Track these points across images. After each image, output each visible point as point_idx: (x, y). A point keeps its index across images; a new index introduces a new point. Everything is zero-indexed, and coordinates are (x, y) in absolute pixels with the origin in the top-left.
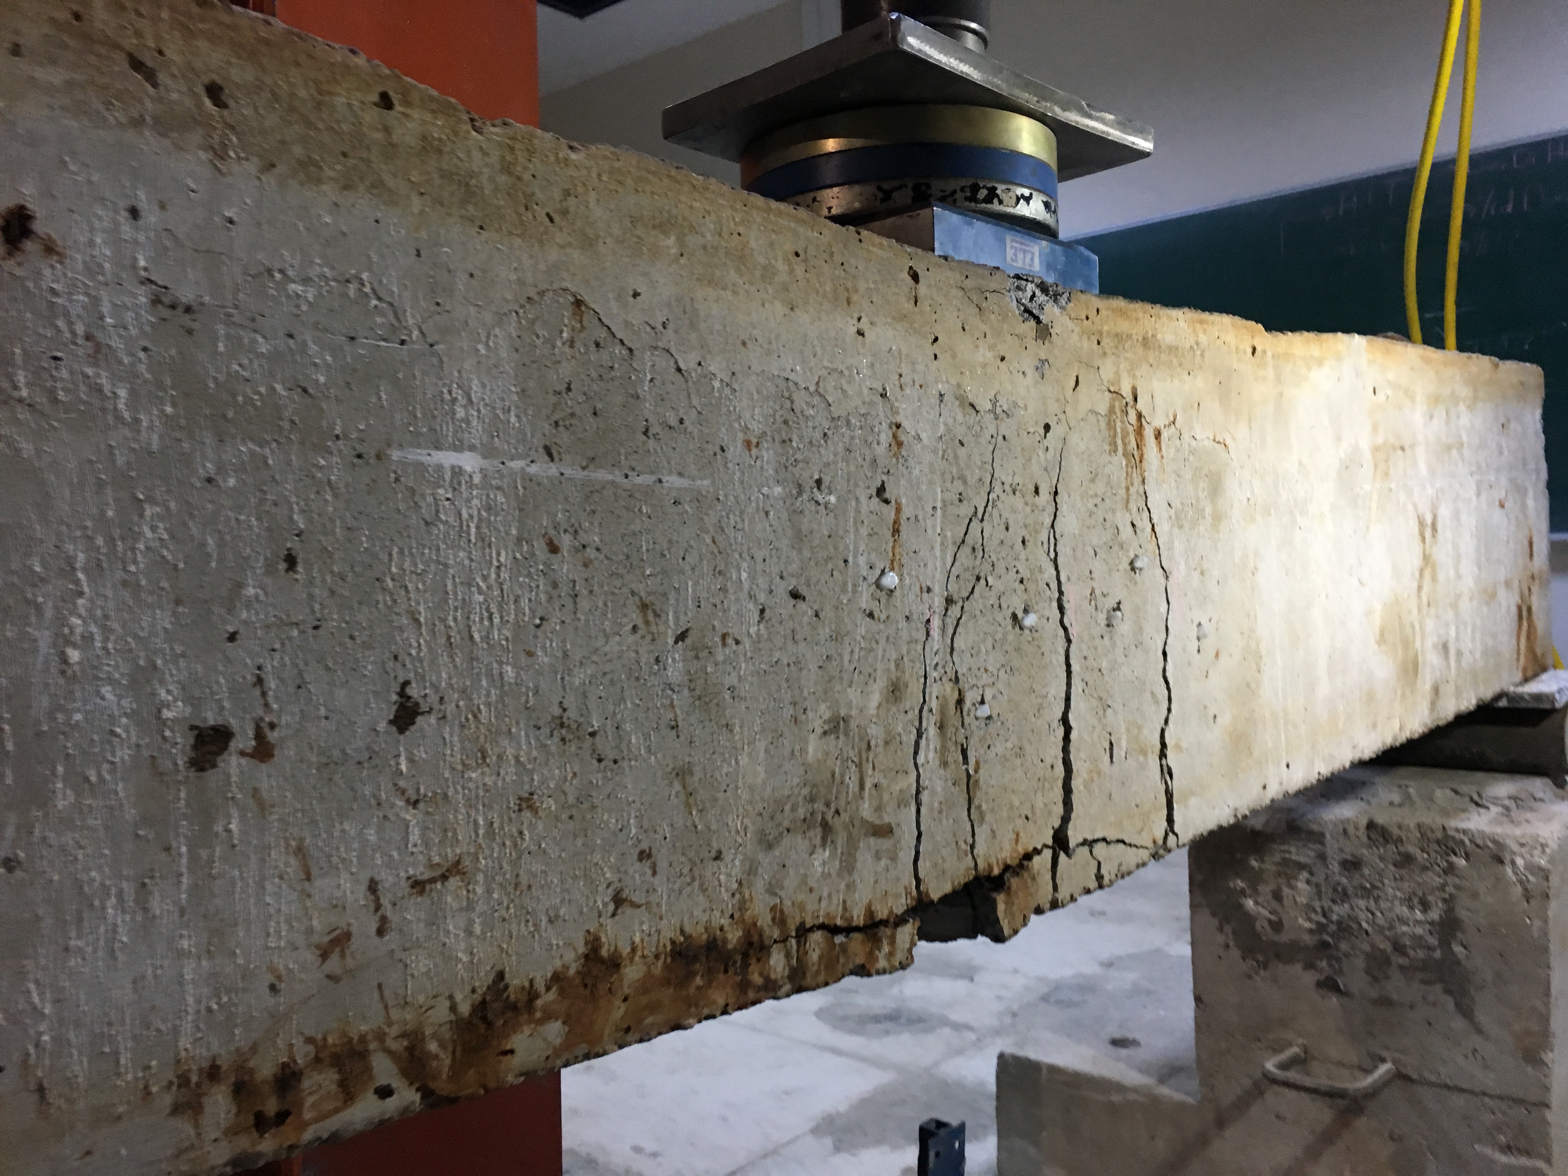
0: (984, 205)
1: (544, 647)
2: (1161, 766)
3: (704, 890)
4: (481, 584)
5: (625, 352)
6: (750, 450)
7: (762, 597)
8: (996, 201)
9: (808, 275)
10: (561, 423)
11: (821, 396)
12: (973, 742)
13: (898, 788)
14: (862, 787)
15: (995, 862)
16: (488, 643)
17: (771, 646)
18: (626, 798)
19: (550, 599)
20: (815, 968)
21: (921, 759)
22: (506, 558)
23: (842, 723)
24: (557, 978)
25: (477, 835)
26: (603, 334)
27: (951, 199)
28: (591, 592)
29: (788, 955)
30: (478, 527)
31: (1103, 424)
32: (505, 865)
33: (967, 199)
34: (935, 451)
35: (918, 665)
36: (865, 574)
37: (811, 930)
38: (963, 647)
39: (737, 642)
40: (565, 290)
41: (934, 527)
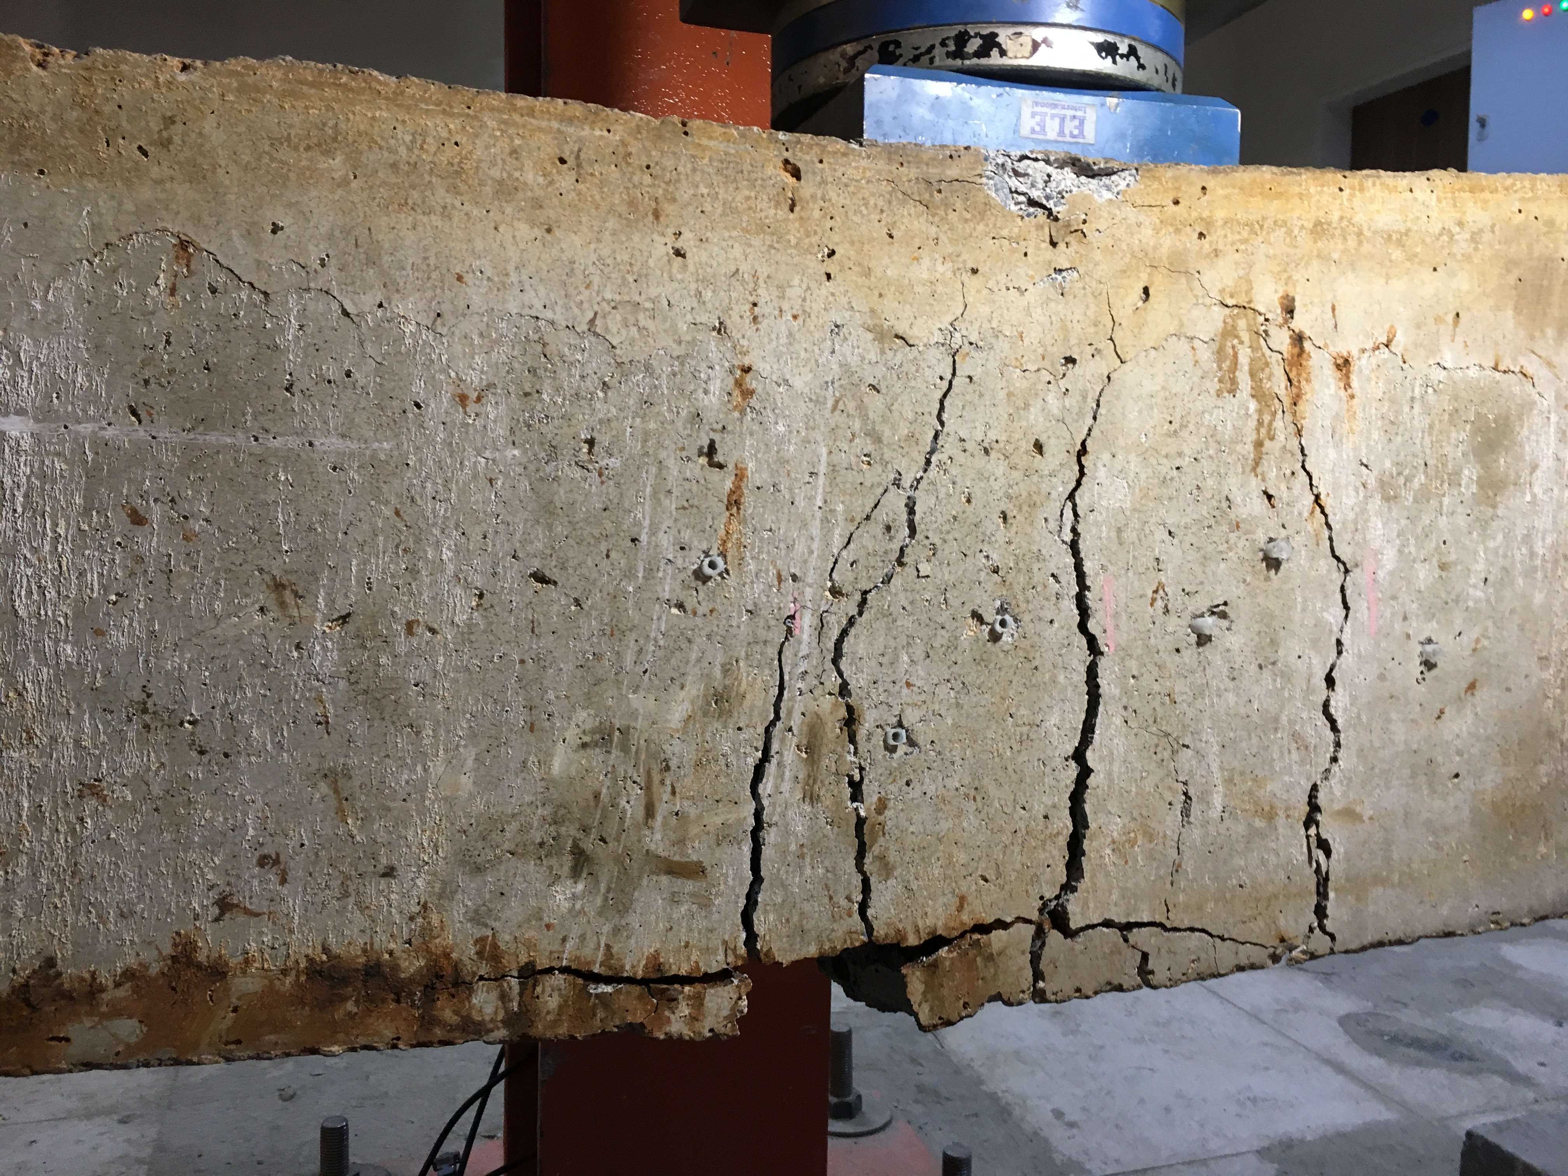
0: (975, 61)
1: (119, 627)
2: (1308, 837)
3: (363, 908)
4: (28, 555)
5: (258, 297)
6: (464, 406)
7: (479, 581)
8: (995, 52)
9: (580, 186)
10: (152, 380)
11: (598, 335)
12: (871, 775)
13: (718, 820)
14: (650, 811)
15: (910, 929)
16: (39, 620)
17: (491, 638)
18: (242, 796)
19: (132, 574)
20: (549, 1018)
21: (766, 787)
22: (67, 530)
23: (617, 733)
24: (129, 975)
25: (20, 816)
26: (222, 278)
27: (925, 59)
28: (195, 568)
29: (504, 997)
30: (26, 496)
31: (1206, 354)
32: (58, 852)
33: (949, 55)
34: (818, 402)
35: (767, 671)
36: (670, 557)
37: (550, 971)
38: (861, 652)
39: (433, 631)
40: (165, 230)
41: (811, 499)
